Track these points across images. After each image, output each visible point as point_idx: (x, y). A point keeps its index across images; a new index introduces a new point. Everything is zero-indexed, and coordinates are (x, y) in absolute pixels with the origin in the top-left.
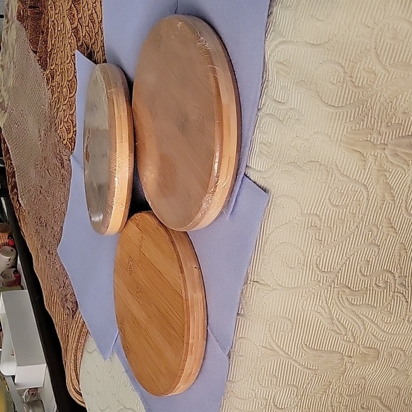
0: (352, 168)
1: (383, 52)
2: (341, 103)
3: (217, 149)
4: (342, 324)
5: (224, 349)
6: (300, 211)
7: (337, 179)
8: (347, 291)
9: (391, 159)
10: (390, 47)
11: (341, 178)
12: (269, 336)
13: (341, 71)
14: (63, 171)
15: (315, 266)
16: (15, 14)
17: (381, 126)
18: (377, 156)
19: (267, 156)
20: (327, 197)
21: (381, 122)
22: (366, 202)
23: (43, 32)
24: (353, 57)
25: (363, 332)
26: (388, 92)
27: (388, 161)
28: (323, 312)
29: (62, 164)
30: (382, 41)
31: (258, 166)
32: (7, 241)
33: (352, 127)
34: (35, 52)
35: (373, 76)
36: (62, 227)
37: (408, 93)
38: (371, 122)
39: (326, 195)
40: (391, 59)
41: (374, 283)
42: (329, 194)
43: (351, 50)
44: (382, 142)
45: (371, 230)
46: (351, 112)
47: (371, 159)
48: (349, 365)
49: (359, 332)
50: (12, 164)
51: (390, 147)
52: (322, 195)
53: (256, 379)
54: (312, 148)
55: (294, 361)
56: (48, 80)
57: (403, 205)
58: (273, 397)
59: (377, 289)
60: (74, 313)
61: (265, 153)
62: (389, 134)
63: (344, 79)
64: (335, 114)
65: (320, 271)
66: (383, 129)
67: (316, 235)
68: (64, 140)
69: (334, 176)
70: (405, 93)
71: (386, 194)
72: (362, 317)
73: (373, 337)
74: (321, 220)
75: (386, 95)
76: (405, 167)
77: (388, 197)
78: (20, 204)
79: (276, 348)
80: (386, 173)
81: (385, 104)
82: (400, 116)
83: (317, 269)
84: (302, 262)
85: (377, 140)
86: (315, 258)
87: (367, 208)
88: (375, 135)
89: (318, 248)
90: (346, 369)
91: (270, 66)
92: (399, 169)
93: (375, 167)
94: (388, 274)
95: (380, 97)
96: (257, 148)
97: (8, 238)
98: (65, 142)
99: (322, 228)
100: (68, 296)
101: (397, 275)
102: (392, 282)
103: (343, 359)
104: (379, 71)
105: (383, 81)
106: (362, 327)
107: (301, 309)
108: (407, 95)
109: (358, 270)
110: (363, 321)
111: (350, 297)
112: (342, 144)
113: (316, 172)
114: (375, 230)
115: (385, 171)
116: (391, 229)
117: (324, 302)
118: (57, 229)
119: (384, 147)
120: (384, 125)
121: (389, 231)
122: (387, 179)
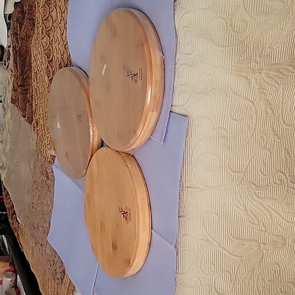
0: (242, 89)
1: (248, 6)
2: (227, 43)
4: (255, 217)
5: (171, 243)
6: (212, 126)
7: (233, 98)
8: (254, 187)
9: (265, 79)
11: (236, 97)
12: (204, 229)
13: (224, 22)
14: (48, 182)
15: (228, 167)
16: (9, 101)
17: (256, 57)
18: (257, 79)
19: (185, 92)
20: (228, 114)
21: (256, 54)
22: (256, 116)
23: (29, 101)
24: (230, 12)
25: (271, 222)
26: (257, 34)
27: (264, 81)
28: (239, 204)
29: (48, 178)
32: (9, 268)
33: (237, 59)
34: (24, 116)
35: (245, 23)
36: (50, 223)
38: (249, 55)
39: (228, 111)
40: (254, 10)
41: (272, 181)
43: (228, 8)
44: (259, 68)
45: (262, 137)
46: (235, 49)
47: (253, 81)
48: (265, 251)
49: (268, 222)
50: (11, 201)
51: (264, 71)
52: (225, 112)
53: (199, 268)
54: (214, 79)
55: (225, 250)
56: (34, 127)
57: (281, 117)
58: (213, 283)
59: (275, 186)
60: (62, 279)
61: (183, 90)
62: (262, 63)
63: (227, 27)
64: (224, 51)
65: (233, 171)
66: (258, 59)
67: (225, 143)
69: (230, 96)
70: (268, 34)
71: (268, 109)
72: (268, 208)
73: (279, 226)
74: (227, 132)
75: (256, 36)
76: (277, 86)
77: (269, 112)
78: (19, 223)
79: (210, 239)
80: (265, 91)
81: (256, 42)
82: (268, 50)
83: (230, 170)
84: (219, 165)
85: (255, 67)
86: (227, 161)
87: (256, 120)
88: (253, 63)
89: (228, 153)
90: (263, 254)
92: (273, 87)
93: (256, 87)
94: (280, 174)
95: (252, 38)
97: (10, 265)
98: (48, 160)
99: (229, 138)
101: (287, 175)
102: (285, 180)
103: (260, 246)
104: (248, 20)
105: (252, 26)
106: (269, 218)
107: (223, 204)
108: (269, 35)
109: (259, 170)
110: (269, 212)
111: (257, 192)
112: (232, 72)
113: (219, 95)
114: (265, 137)
115: (264, 89)
116: (275, 136)
117: (239, 195)
118: (46, 225)
119: (260, 71)
120: (257, 56)
121: (274, 138)
122: (266, 96)
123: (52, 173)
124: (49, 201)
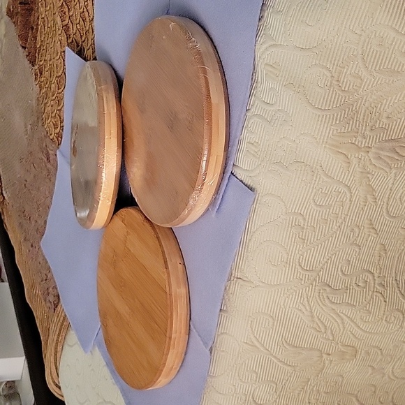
0: (336, 169)
1: (369, 58)
2: (327, 106)
3: (206, 147)
4: (322, 322)
5: (206, 344)
6: (285, 210)
7: (321, 180)
8: (328, 289)
9: (374, 161)
10: (376, 54)
11: (326, 179)
12: (250, 331)
13: (329, 75)
14: (49, 165)
15: (298, 264)
16: (5, 9)
17: (365, 130)
18: (361, 159)
20: (312, 197)
21: (366, 125)
22: (349, 203)
23: (32, 28)
24: (340, 62)
25: (342, 330)
26: (373, 96)
27: (371, 164)
28: (304, 310)
29: (48, 159)
30: (369, 47)
31: (244, 165)
33: (337, 130)
34: (24, 48)
35: (359, 81)
36: (46, 222)
37: (392, 99)
38: (356, 126)
39: (311, 195)
40: (376, 65)
41: (354, 282)
42: (313, 194)
43: (339, 55)
44: (366, 145)
45: (352, 230)
46: (337, 115)
47: (355, 161)
48: (327, 362)
49: (338, 330)
51: (373, 150)
52: (307, 195)
53: (237, 374)
54: (298, 149)
55: (275, 357)
56: (36, 75)
57: (385, 207)
58: (252, 392)
59: (357, 288)
60: (56, 306)
61: (252, 152)
62: (373, 137)
63: (331, 83)
64: (321, 117)
65: (303, 269)
66: (368, 133)
67: (299, 234)
68: (51, 135)
69: (318, 177)
70: (390, 98)
71: (368, 196)
72: (342, 315)
73: (351, 336)
74: (304, 219)
75: (371, 100)
76: (388, 170)
77: (370, 199)
78: (4, 197)
79: (257, 344)
80: (369, 175)
81: (370, 108)
82: (385, 120)
83: (299, 267)
84: (285, 260)
85: (362, 143)
86: (298, 256)
87: (349, 208)
88: (359, 138)
89: (301, 246)
90: (324, 366)
91: (260, 68)
92: (381, 171)
93: (358, 169)
94: (367, 274)
95: (365, 101)
96: (244, 148)
98: (51, 137)
99: (305, 227)
100: (51, 289)
101: (376, 275)
102: (372, 282)
103: (322, 357)
104: (365, 76)
105: (368, 85)
106: (341, 326)
107: (282, 306)
108: (391, 101)
109: (339, 270)
110: (342, 319)
111: (330, 296)
112: (327, 146)
113: (302, 172)
114: (357, 230)
115: (368, 173)
116: (371, 230)
117: (306, 299)
118: (41, 222)
119: (368, 150)
120: (368, 128)
121: (370, 232)
122: (370, 181)
123: (54, 156)
124: (47, 193)
